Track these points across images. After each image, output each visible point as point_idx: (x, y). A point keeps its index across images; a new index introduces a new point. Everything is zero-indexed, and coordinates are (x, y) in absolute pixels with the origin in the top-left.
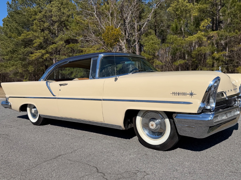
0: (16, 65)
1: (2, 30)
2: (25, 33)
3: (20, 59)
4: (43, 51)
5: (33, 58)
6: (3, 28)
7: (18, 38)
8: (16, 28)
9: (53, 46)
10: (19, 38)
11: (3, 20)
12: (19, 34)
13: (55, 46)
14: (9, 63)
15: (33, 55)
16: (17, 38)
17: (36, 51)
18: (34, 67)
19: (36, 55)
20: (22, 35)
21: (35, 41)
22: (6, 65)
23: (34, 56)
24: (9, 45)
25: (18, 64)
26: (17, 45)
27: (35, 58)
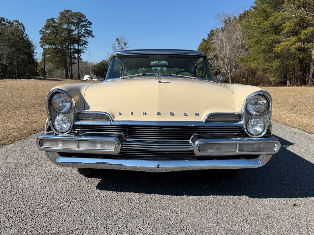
0: (258, 59)
1: (252, 15)
2: (273, 16)
3: (264, 51)
4: (293, 39)
5: (279, 49)
6: (253, 12)
7: (264, 23)
8: (263, 10)
9: (307, 30)
10: (266, 23)
11: (255, 1)
12: (267, 18)
13: (310, 30)
14: (250, 56)
15: (279, 45)
16: (262, 24)
17: (284, 40)
18: (280, 62)
19: (283, 45)
20: (269, 19)
21: (284, 25)
22: (247, 59)
23: (280, 47)
24: (253, 34)
25: (259, 58)
26: (263, 32)
27: (282, 49)
